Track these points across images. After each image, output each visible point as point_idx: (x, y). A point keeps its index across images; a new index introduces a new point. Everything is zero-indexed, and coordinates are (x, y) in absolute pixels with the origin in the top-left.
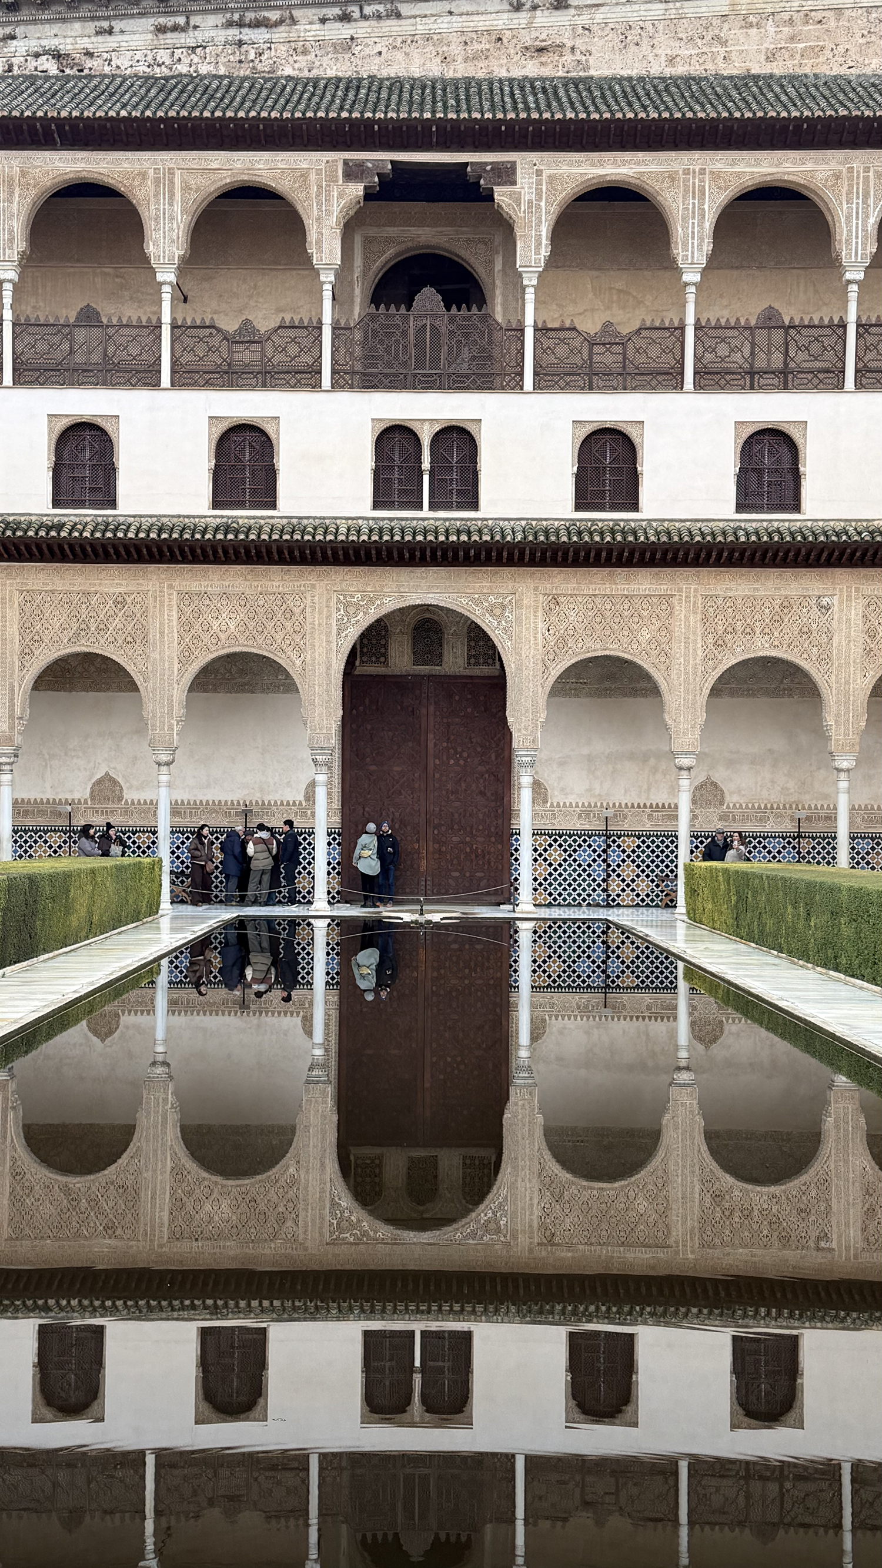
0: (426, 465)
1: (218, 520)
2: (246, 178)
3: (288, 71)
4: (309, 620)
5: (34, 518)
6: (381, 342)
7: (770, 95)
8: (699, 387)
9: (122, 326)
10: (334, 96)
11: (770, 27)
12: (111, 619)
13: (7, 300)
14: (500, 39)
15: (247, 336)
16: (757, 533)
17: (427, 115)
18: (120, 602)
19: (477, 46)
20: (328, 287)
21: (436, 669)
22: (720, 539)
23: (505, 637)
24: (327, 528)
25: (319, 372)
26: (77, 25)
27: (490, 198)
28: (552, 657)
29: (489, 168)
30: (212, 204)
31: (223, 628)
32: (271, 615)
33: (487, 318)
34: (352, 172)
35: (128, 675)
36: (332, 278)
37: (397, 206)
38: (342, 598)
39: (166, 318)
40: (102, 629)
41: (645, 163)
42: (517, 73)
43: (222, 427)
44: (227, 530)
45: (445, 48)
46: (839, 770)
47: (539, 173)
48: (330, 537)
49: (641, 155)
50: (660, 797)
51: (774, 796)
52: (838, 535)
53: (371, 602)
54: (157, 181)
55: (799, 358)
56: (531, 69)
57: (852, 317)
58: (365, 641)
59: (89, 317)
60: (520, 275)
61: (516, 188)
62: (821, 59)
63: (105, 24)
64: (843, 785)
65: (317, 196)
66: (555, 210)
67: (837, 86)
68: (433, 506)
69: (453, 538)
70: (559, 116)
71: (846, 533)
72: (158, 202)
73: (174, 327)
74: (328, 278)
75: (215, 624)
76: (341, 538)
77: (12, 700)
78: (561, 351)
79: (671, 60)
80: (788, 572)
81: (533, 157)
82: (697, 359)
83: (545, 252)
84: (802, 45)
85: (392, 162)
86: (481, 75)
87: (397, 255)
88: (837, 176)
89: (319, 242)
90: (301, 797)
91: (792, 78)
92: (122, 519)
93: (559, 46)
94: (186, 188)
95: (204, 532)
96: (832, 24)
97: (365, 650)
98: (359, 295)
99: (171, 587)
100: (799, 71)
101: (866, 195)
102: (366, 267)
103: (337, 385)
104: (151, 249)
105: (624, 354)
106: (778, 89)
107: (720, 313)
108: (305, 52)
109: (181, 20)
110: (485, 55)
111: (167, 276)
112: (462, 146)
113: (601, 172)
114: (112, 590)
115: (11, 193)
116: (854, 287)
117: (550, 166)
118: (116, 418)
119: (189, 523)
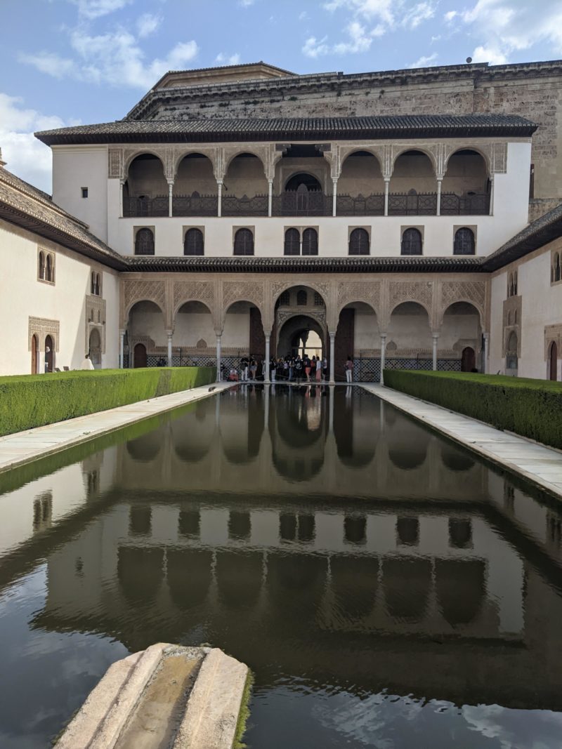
0: (301, 240)
1: (236, 259)
2: (245, 150)
3: (260, 117)
4: (264, 291)
5: (178, 258)
6: (288, 201)
7: (413, 121)
8: (390, 214)
9: (205, 197)
11: (414, 100)
12: (202, 290)
13: (171, 190)
14: (327, 106)
15: (245, 200)
16: (407, 261)
17: (302, 129)
18: (205, 284)
19: (320, 109)
20: (271, 184)
22: (395, 263)
23: (326, 295)
24: (270, 261)
25: (268, 211)
26: (195, 105)
27: (323, 156)
28: (341, 302)
29: (322, 146)
30: (234, 159)
31: (237, 293)
32: (252, 289)
33: (322, 194)
34: (279, 147)
35: (208, 308)
36: (272, 181)
37: (294, 159)
38: (274, 283)
39: (220, 195)
40: (199, 293)
41: (372, 143)
42: (332, 116)
43: (237, 229)
44: (238, 261)
46: (433, 338)
47: (338, 147)
48: (270, 264)
49: (371, 141)
50: (376, 347)
51: (412, 347)
52: (434, 262)
53: (283, 285)
54: (217, 152)
55: (421, 205)
56: (337, 115)
57: (439, 192)
58: (282, 297)
59: (196, 195)
60: (331, 180)
61: (331, 152)
62: (430, 110)
63: (203, 104)
64: (435, 343)
65: (268, 155)
66: (343, 158)
67: (435, 119)
68: (303, 254)
69: (309, 264)
70: (344, 128)
71: (436, 261)
72: (217, 158)
73: (222, 197)
74: (270, 181)
75: (235, 292)
76: (274, 264)
77: (171, 316)
78: (345, 203)
79: (382, 111)
80: (418, 274)
81: (337, 142)
82: (389, 205)
83: (339, 172)
84: (424, 106)
85: (291, 144)
86: (321, 117)
87: (293, 175)
88: (434, 147)
89: (268, 170)
91: (421, 116)
92: (205, 258)
93: (346, 108)
94: (226, 154)
95: (231, 263)
96: (434, 99)
97: (282, 299)
98: (281, 186)
99: (221, 280)
100: (423, 114)
101: (444, 153)
102: (284, 178)
103: (273, 215)
104: (215, 173)
105: (365, 204)
106: (415, 119)
107: (396, 191)
108: (266, 111)
109: (227, 103)
110: (322, 111)
111: (220, 181)
112: (314, 139)
113: (358, 146)
114: (202, 281)
115: (172, 157)
116: (440, 183)
117: (341, 144)
118: (204, 227)
119: (226, 260)
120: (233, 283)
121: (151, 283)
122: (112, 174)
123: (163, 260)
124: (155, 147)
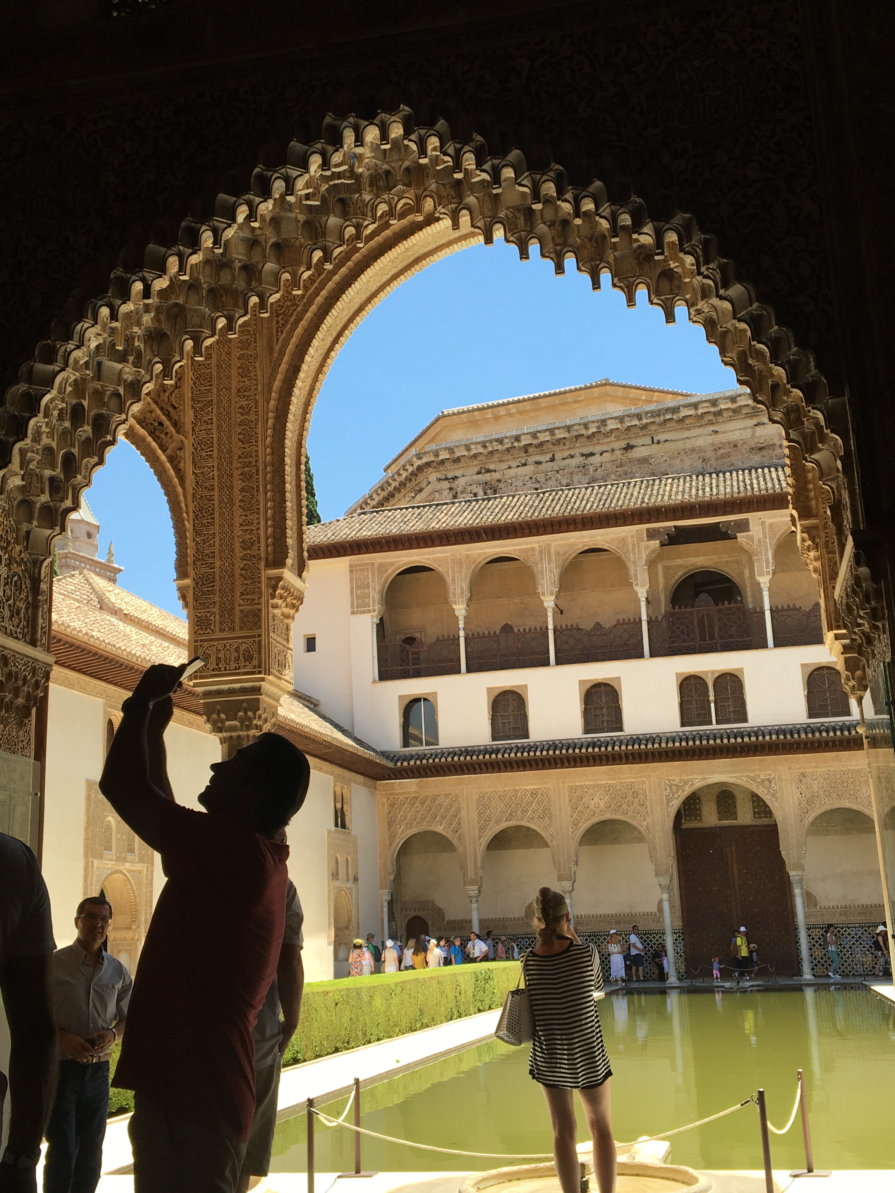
0: (712, 698)
1: (589, 740)
2: (590, 544)
4: (648, 798)
5: (482, 748)
6: (678, 628)
9: (525, 632)
10: (639, 493)
12: (530, 804)
13: (461, 625)
14: (736, 446)
15: (598, 631)
18: (534, 794)
19: (722, 451)
20: (643, 599)
21: (734, 822)
23: (773, 800)
24: (654, 740)
25: (641, 648)
27: (737, 538)
28: (805, 811)
29: (732, 524)
30: (571, 560)
31: (597, 806)
32: (625, 796)
33: (742, 608)
34: (651, 535)
35: (542, 838)
36: (645, 595)
37: (682, 548)
38: (667, 782)
39: (551, 626)
40: (525, 811)
43: (588, 686)
44: (594, 745)
45: (704, 454)
47: (763, 523)
48: (656, 745)
53: (686, 783)
54: (541, 552)
56: (757, 460)
58: (687, 807)
59: (507, 630)
60: (758, 583)
61: (750, 533)
65: (633, 549)
66: (775, 541)
68: (717, 723)
69: (732, 740)
72: (542, 563)
73: (555, 631)
74: (643, 594)
75: (592, 805)
76: (663, 745)
77: (475, 857)
78: (789, 622)
81: (759, 514)
83: (771, 568)
85: (675, 527)
87: (684, 574)
89: (636, 576)
90: (655, 910)
92: (532, 744)
93: (772, 445)
94: (558, 554)
95: (580, 748)
97: (687, 813)
98: (663, 599)
99: (563, 783)
102: (666, 583)
103: (652, 655)
104: (540, 591)
108: (621, 465)
110: (728, 455)
111: (549, 602)
112: (716, 514)
114: (529, 787)
115: (461, 567)
117: (769, 518)
118: (526, 686)
119: (571, 744)
120: (588, 787)
121: (434, 799)
122: (357, 607)
123: (455, 754)
124: (429, 554)
